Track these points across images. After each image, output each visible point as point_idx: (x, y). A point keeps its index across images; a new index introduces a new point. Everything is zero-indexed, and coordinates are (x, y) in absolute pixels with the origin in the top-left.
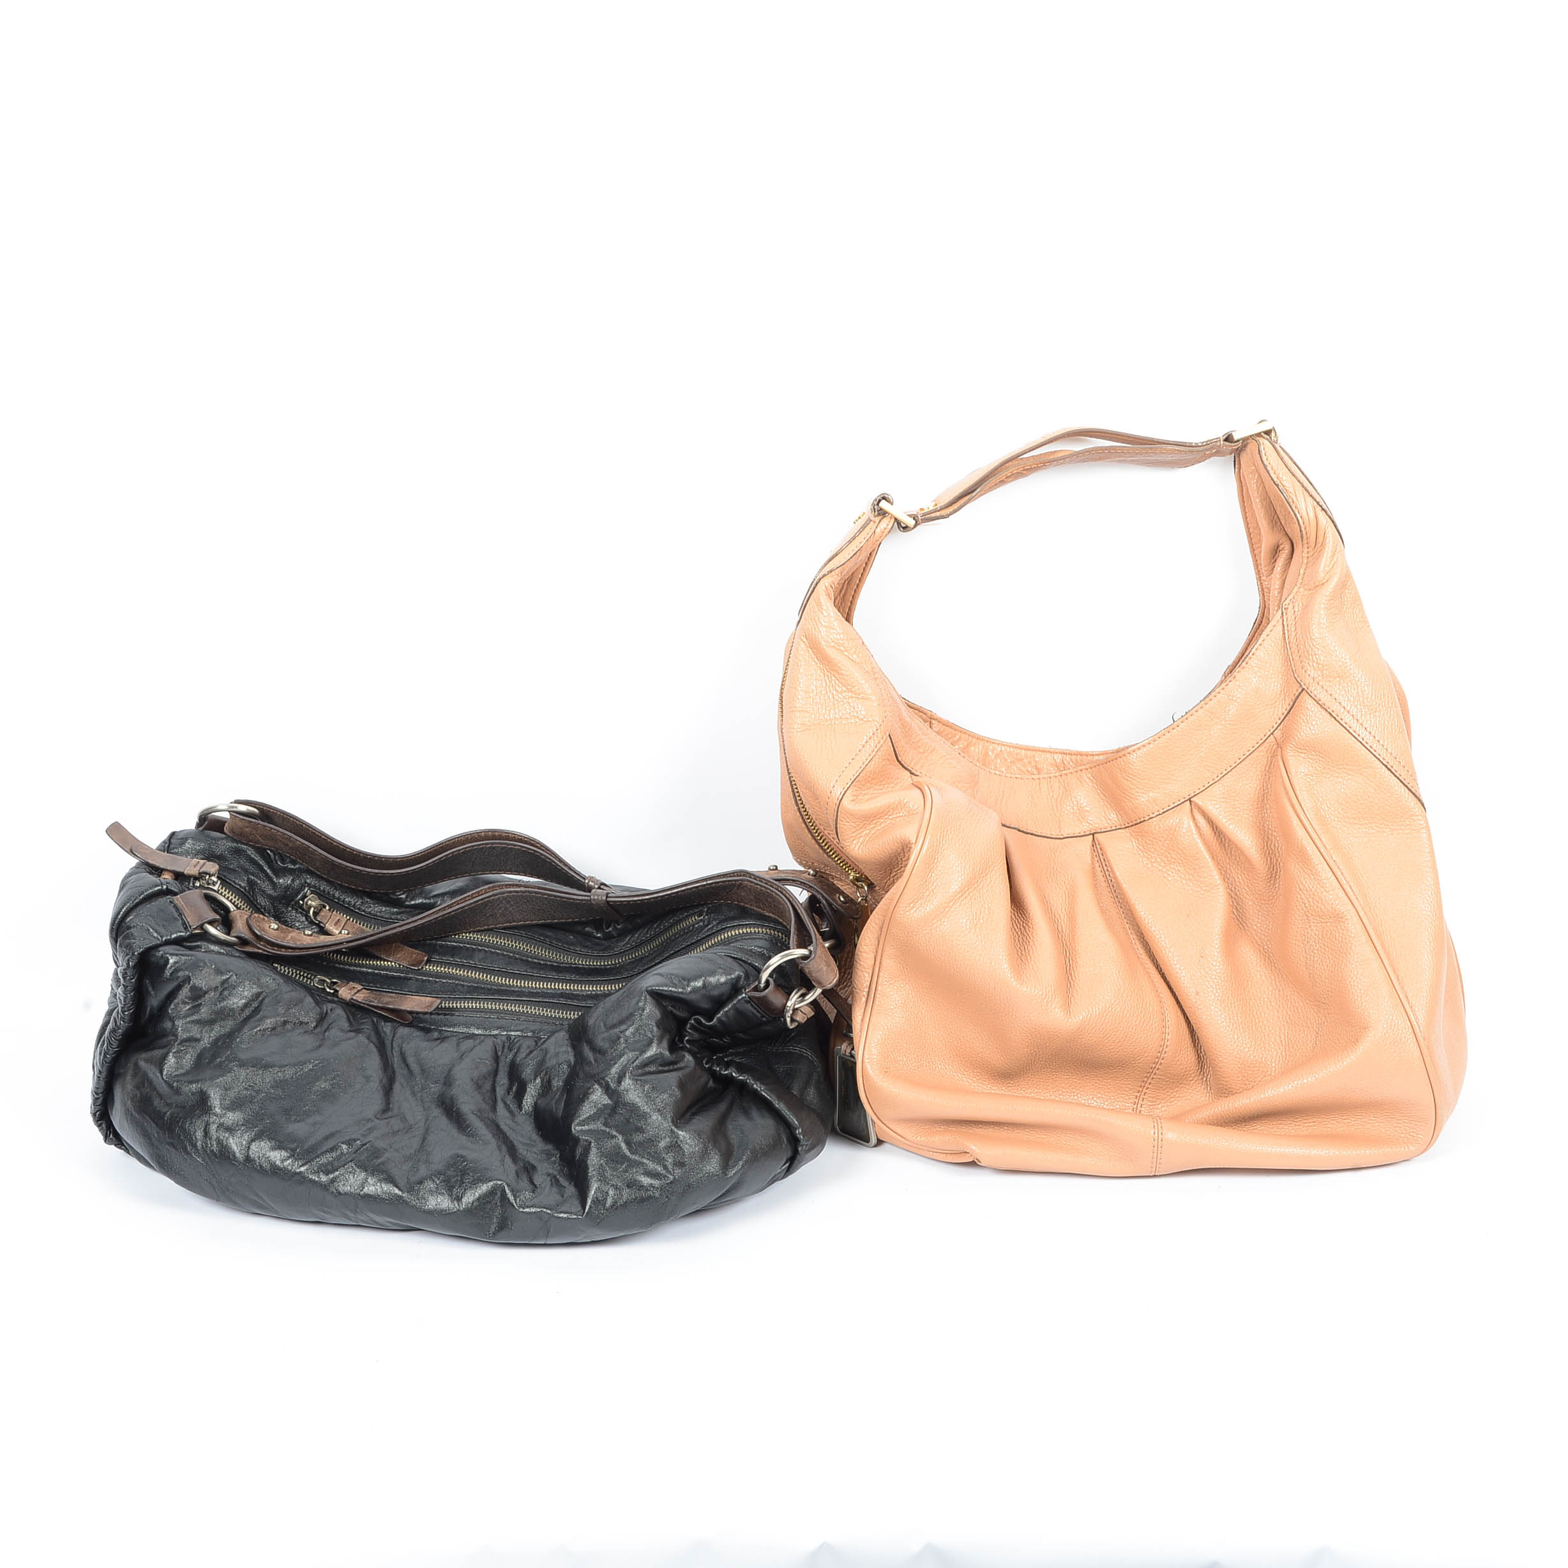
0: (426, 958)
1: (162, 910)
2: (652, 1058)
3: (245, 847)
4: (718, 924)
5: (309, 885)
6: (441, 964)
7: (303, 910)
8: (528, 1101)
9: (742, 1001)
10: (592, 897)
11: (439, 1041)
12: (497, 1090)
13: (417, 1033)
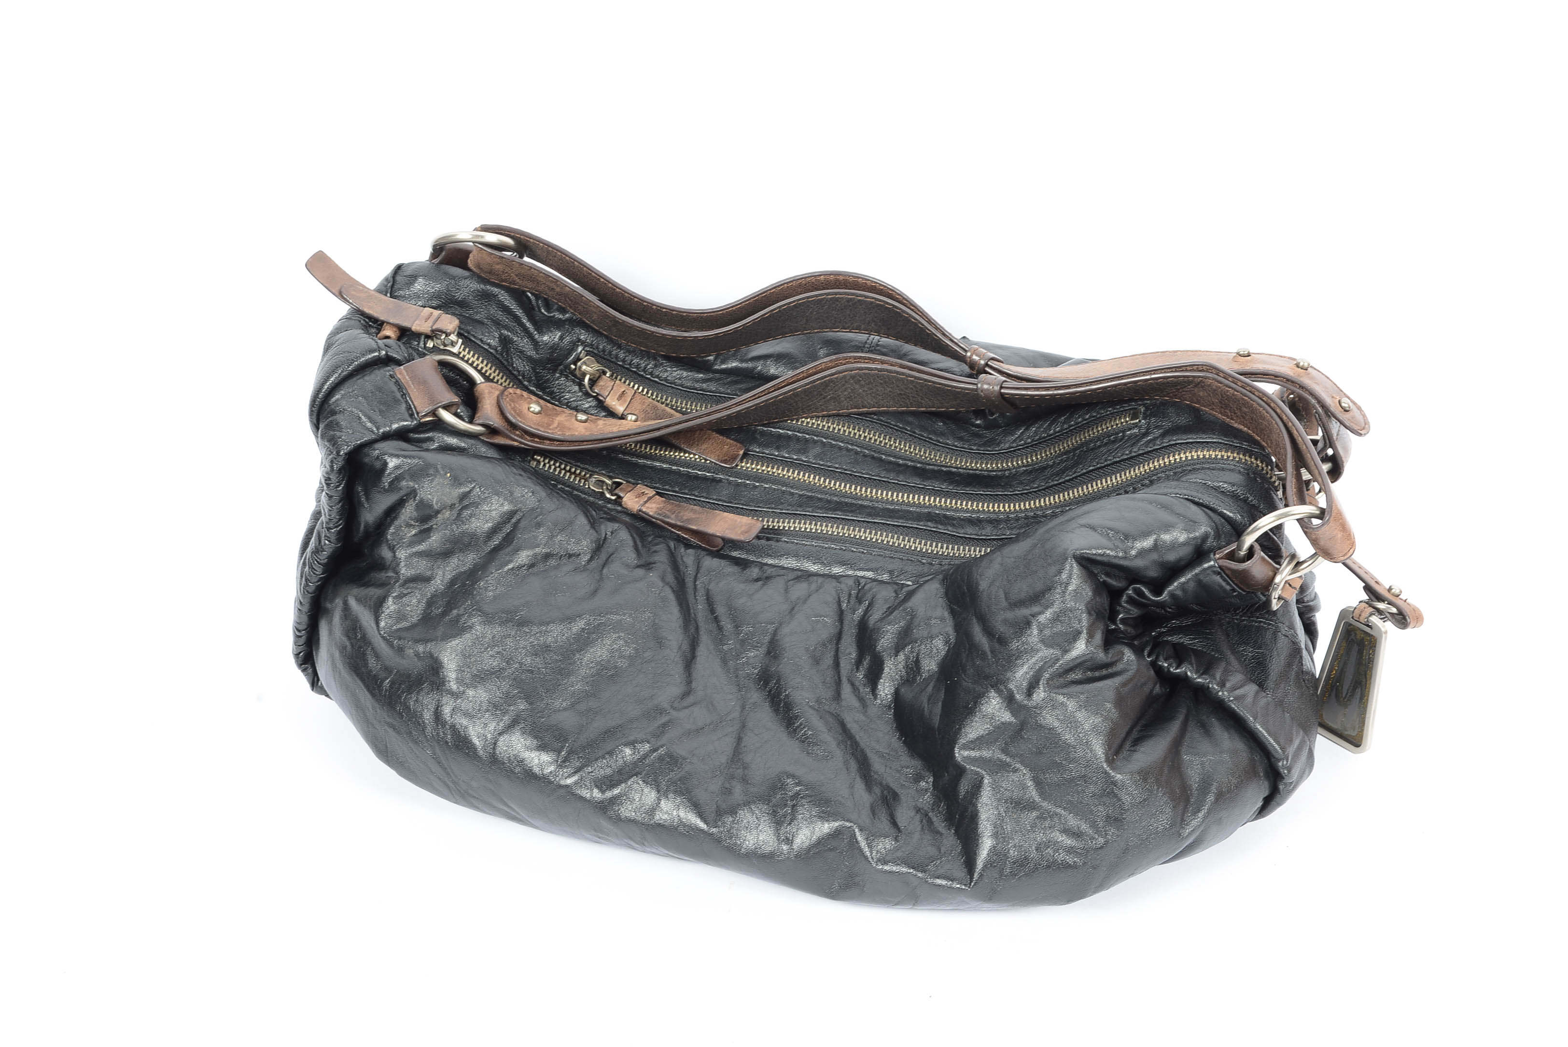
0: (741, 452)
1: (380, 389)
2: (1078, 661)
3: (496, 290)
4: (1163, 435)
5: (583, 343)
6: (763, 459)
7: (575, 376)
8: (886, 689)
9: (1208, 572)
10: (979, 385)
11: (760, 583)
12: (842, 665)
13: (730, 569)
